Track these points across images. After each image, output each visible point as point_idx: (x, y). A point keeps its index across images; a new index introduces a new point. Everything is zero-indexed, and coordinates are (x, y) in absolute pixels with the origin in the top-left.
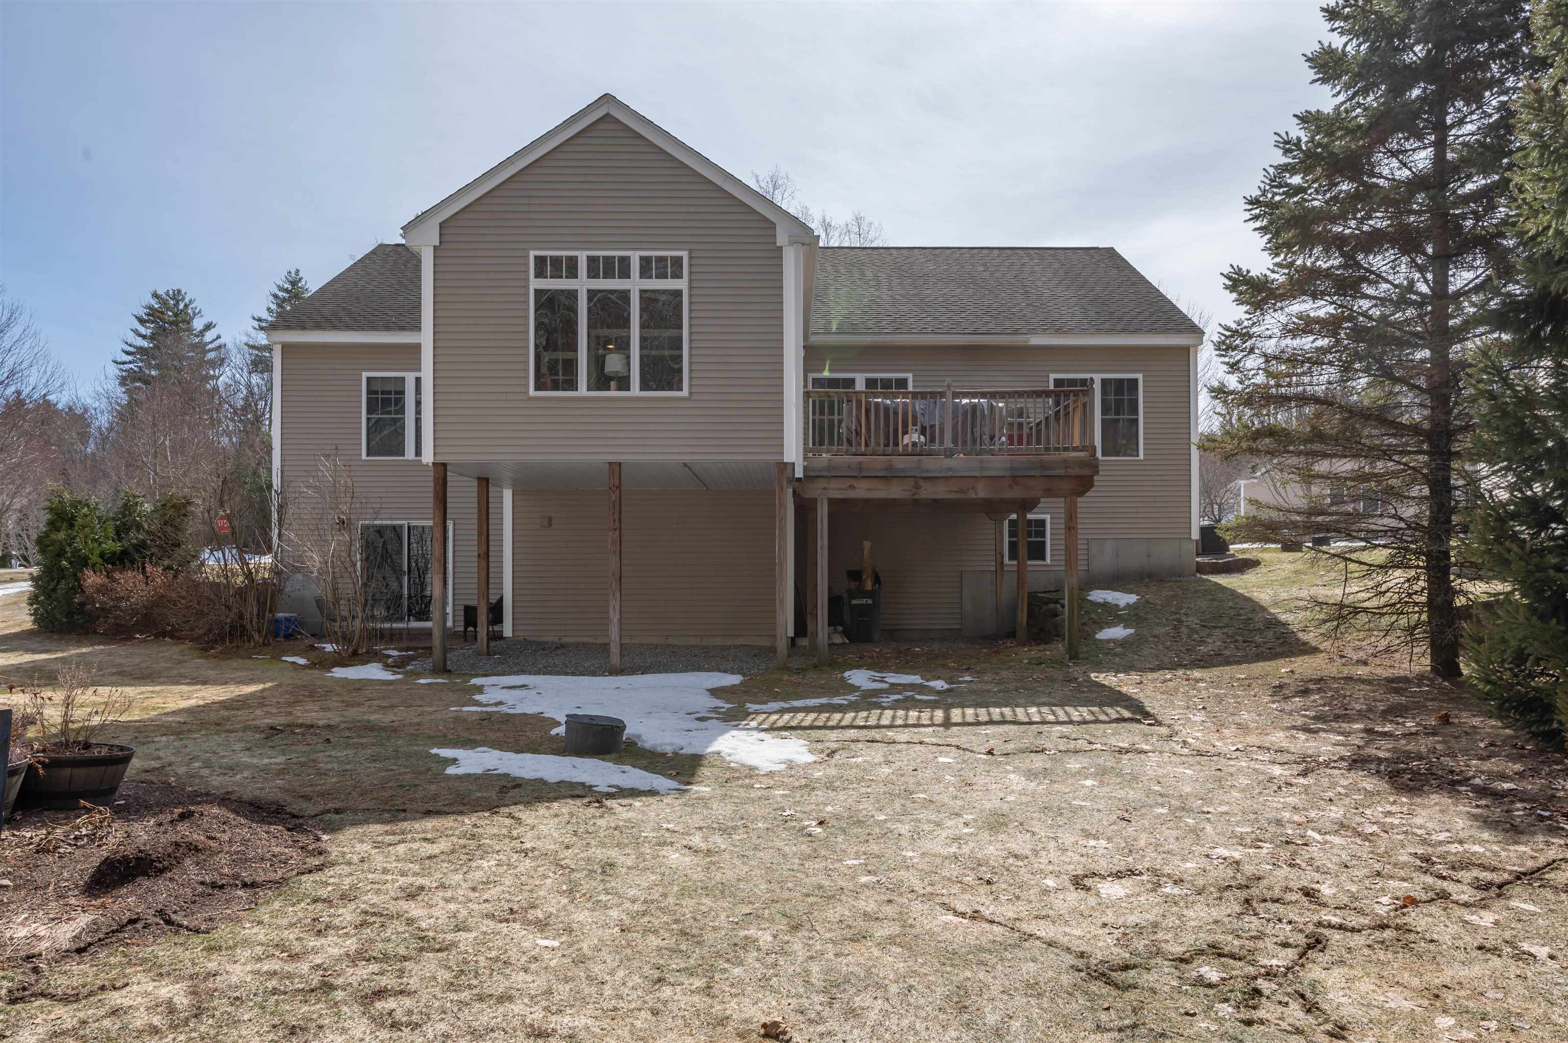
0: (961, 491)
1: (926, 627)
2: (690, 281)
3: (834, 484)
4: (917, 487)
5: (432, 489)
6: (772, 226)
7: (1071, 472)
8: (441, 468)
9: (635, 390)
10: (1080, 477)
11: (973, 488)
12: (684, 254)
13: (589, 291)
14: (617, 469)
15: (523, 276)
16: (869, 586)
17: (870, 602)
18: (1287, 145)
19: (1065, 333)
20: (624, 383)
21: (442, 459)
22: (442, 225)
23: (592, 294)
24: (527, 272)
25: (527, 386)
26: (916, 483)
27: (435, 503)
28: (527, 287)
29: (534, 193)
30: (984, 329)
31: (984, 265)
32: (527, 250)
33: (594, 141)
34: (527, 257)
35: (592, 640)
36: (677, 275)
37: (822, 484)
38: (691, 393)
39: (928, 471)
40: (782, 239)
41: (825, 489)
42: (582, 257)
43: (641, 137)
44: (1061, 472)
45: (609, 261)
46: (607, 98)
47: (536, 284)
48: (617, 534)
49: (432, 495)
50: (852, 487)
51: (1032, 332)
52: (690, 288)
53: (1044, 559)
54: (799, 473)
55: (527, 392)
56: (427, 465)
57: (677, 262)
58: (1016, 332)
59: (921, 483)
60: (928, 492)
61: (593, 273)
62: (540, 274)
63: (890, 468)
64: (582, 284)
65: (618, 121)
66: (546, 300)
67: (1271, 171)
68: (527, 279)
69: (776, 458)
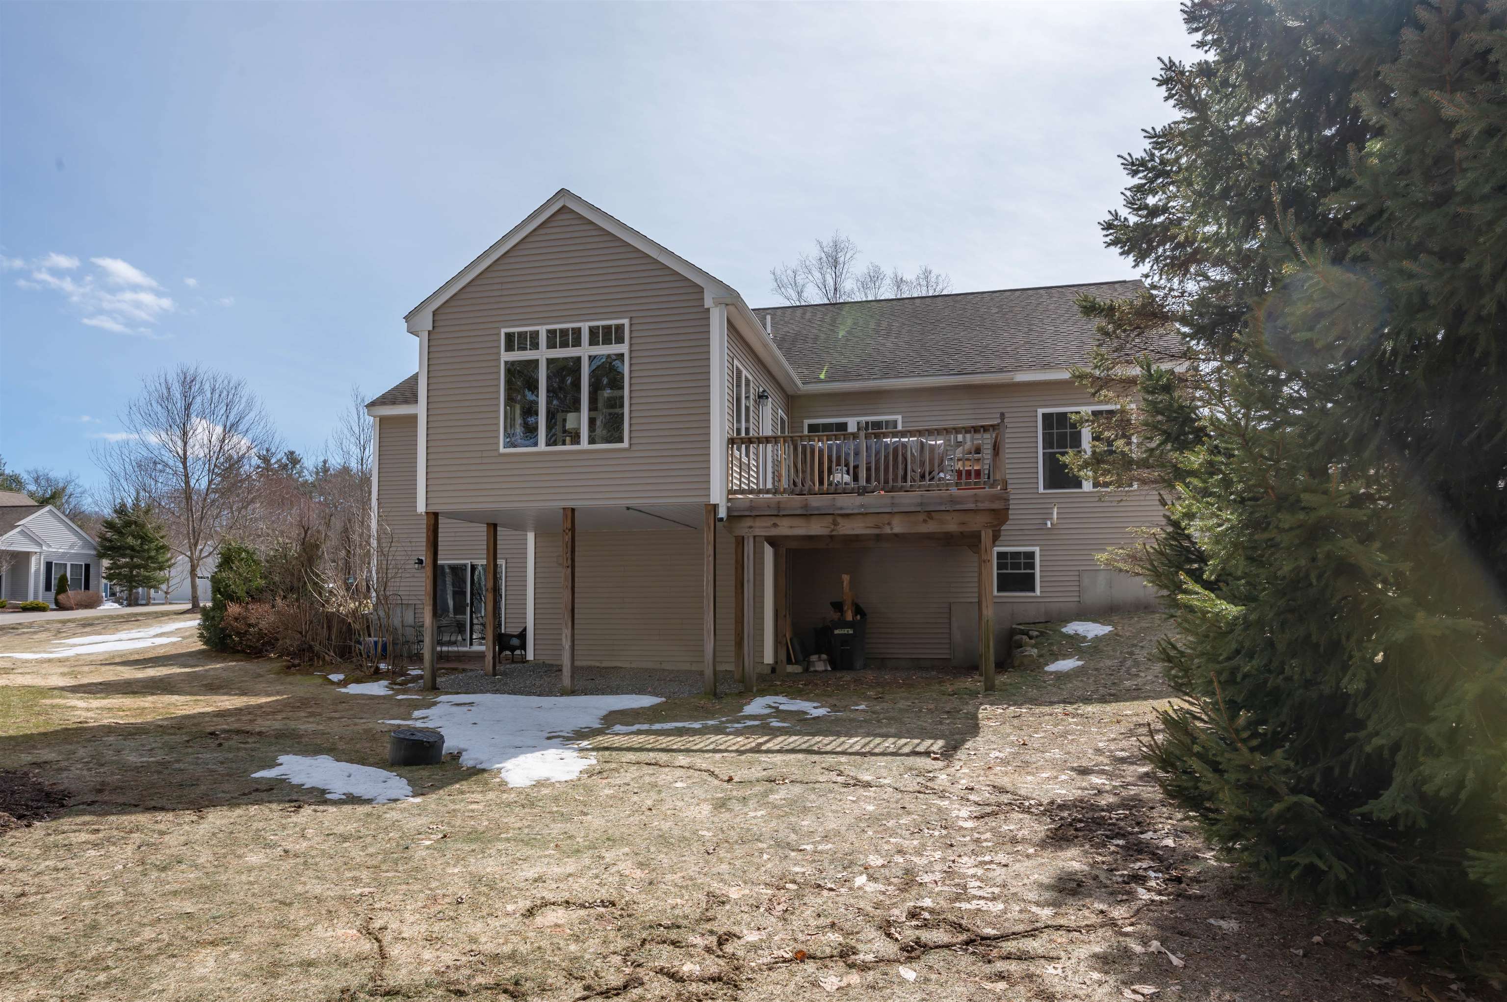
0: (877, 527)
1: (914, 656)
2: (631, 345)
3: (759, 523)
4: (835, 524)
5: (425, 535)
6: (701, 290)
7: (981, 506)
8: (434, 518)
9: (584, 444)
10: (993, 510)
11: (889, 524)
12: (626, 322)
13: (547, 359)
14: (569, 513)
15: (495, 350)
16: (849, 616)
17: (851, 632)
18: (1134, 166)
19: (1051, 368)
20: (575, 438)
21: (433, 509)
22: (435, 313)
23: (550, 361)
24: (499, 347)
25: (498, 444)
26: (834, 521)
27: (427, 546)
28: (499, 360)
29: (506, 280)
30: (970, 369)
31: (1000, 307)
32: (499, 329)
33: (554, 230)
34: (499, 334)
35: (598, 664)
36: (620, 340)
37: (748, 522)
38: (630, 444)
39: (841, 509)
40: (708, 302)
41: (751, 527)
42: (543, 330)
43: (591, 223)
44: (972, 506)
45: (564, 332)
46: (563, 193)
47: (507, 356)
48: (569, 570)
49: (425, 540)
50: (775, 525)
51: (1018, 368)
52: (631, 351)
53: (1033, 589)
54: (722, 513)
55: (498, 450)
56: (421, 515)
57: (620, 328)
58: (1001, 370)
59: (839, 520)
60: (848, 528)
61: (551, 345)
62: (509, 347)
63: (806, 506)
64: (543, 354)
65: (572, 211)
66: (513, 370)
67: (1128, 193)
68: (499, 354)
69: (703, 500)
